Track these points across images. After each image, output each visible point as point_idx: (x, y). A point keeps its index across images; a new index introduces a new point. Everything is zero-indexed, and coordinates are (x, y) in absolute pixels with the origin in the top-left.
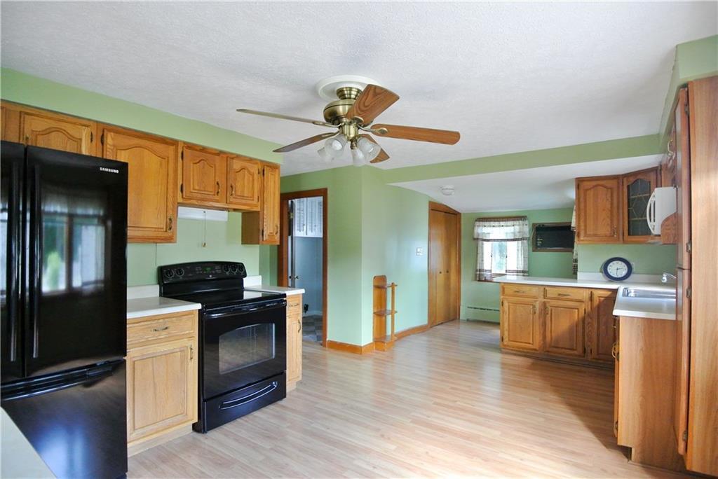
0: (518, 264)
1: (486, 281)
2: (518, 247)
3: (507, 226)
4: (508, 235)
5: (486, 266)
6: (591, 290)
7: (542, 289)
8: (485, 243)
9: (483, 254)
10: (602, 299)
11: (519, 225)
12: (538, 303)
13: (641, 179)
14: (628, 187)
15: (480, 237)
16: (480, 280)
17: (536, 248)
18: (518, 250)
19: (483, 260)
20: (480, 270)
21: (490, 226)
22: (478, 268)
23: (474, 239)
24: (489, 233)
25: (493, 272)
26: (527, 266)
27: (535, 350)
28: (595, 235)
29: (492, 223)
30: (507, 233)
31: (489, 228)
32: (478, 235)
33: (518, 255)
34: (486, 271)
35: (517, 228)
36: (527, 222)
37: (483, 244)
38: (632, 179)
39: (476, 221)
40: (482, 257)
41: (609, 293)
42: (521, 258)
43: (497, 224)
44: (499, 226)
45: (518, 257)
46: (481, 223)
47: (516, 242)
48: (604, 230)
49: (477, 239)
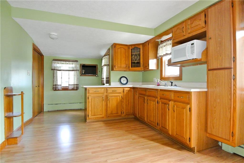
0: (74, 82)
1: (59, 90)
2: (74, 74)
3: (69, 64)
4: (70, 68)
5: (59, 83)
6: (123, 88)
7: (106, 89)
8: (58, 71)
9: (57, 77)
10: (127, 91)
11: (75, 64)
12: (104, 96)
13: (136, 47)
14: (131, 49)
15: (56, 69)
16: (56, 90)
17: (82, 75)
18: (74, 75)
19: (57, 80)
20: (55, 85)
21: (61, 63)
22: (55, 84)
23: (52, 69)
24: (60, 67)
25: (62, 86)
26: (78, 82)
27: (103, 117)
28: (121, 67)
29: (62, 62)
30: (69, 67)
31: (60, 64)
32: (55, 67)
33: (74, 77)
34: (59, 85)
35: (74, 66)
36: (78, 63)
37: (57, 72)
38: (133, 47)
39: (53, 60)
40: (57, 78)
41: (129, 89)
42: (76, 79)
43: (64, 62)
44: (66, 64)
45: (74, 78)
46: (56, 62)
47: (73, 72)
48: (124, 65)
49: (54, 69)
